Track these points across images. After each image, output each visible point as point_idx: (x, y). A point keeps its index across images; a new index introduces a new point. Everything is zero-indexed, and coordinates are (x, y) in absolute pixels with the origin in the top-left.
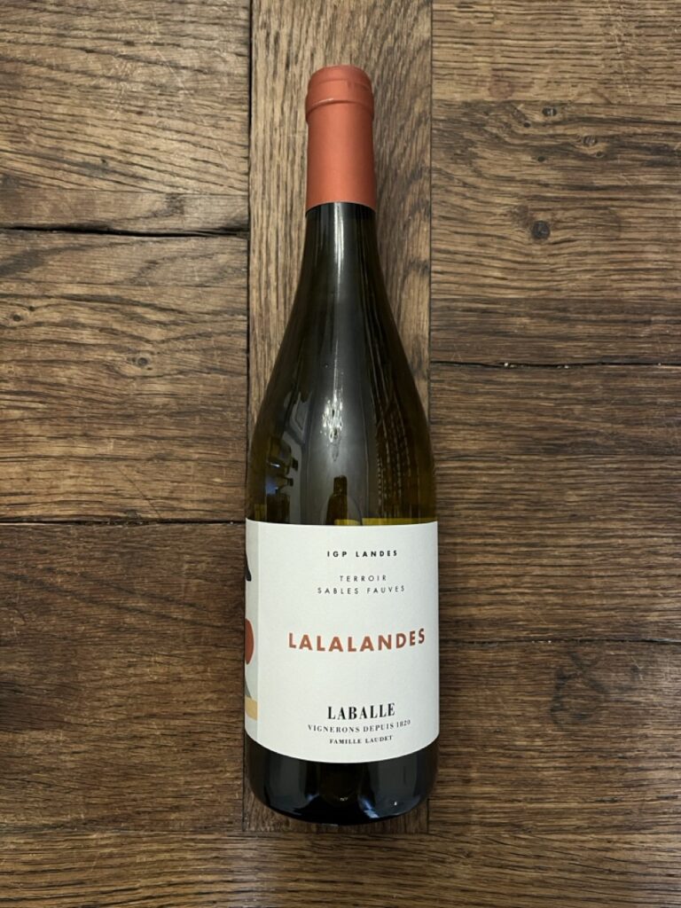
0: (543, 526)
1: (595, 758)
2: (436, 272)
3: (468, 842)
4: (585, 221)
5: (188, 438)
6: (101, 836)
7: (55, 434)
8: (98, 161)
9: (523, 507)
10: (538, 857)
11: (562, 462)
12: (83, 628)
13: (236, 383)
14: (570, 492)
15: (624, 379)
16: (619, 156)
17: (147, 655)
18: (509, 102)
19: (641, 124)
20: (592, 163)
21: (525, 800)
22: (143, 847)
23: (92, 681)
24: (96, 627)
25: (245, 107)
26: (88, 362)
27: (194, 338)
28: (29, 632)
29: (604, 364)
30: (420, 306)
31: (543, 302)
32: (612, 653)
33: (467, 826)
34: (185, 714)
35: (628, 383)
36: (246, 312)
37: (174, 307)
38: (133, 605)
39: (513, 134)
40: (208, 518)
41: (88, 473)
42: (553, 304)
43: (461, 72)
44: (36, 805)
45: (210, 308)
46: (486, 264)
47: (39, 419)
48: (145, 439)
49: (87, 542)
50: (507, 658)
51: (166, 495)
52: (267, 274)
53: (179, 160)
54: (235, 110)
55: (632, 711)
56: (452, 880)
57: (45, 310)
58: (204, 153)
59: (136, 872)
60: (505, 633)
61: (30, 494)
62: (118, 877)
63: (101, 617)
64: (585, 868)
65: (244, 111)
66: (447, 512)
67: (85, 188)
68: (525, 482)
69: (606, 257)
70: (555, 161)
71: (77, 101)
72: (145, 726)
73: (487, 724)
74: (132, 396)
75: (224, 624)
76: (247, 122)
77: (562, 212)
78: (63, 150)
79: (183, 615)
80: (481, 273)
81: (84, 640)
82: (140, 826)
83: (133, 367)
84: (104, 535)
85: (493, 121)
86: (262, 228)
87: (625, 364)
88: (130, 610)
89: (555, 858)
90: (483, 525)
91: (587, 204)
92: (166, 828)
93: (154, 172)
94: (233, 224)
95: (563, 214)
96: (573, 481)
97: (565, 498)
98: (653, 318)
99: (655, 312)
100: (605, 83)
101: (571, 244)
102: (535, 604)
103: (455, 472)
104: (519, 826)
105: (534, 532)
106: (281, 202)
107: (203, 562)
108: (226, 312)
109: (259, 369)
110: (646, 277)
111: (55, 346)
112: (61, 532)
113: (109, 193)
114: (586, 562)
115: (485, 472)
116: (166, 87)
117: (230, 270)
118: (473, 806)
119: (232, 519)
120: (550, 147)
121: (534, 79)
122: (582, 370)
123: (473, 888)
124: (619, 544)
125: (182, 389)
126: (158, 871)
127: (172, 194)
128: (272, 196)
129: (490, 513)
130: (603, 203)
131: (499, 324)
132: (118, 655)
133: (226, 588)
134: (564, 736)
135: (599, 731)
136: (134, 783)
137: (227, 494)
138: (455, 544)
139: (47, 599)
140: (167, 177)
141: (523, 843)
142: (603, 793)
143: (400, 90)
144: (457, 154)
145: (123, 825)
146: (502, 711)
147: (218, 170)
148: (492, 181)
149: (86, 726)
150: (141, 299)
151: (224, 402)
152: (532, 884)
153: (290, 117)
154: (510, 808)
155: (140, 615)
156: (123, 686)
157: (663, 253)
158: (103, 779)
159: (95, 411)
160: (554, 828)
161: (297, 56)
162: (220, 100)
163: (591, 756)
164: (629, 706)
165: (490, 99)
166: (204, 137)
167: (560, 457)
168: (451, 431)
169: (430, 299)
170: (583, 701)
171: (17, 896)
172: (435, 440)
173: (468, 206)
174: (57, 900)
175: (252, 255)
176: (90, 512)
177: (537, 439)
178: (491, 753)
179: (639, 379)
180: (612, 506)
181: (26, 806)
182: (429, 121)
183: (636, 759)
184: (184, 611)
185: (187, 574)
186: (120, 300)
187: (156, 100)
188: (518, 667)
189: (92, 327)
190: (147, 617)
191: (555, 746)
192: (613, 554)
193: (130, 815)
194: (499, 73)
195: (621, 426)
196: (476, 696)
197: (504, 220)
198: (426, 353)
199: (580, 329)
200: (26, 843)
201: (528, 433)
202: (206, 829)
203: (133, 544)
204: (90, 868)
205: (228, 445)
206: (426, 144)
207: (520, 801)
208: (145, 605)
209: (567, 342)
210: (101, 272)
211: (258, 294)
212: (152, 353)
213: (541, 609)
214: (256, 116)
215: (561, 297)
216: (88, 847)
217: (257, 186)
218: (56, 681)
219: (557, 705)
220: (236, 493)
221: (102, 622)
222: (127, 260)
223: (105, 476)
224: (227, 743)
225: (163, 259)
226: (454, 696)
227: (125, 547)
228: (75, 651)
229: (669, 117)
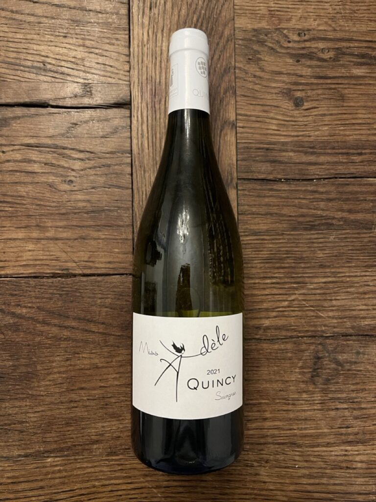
0: (304, 271)
1: (337, 403)
2: (240, 127)
3: (266, 454)
4: (324, 96)
5: (98, 226)
6: (53, 460)
7: (20, 226)
8: (41, 65)
9: (293, 261)
10: (306, 461)
11: (313, 235)
12: (39, 339)
13: (125, 194)
14: (319, 252)
15: (347, 186)
16: (341, 59)
17: (78, 353)
18: (279, 29)
19: (353, 42)
20: (326, 63)
21: (298, 429)
22: (78, 465)
23: (45, 369)
24: (47, 338)
25: (127, 32)
26: (38, 183)
27: (100, 168)
28: (8, 342)
29: (336, 178)
30: (231, 147)
31: (301, 143)
32: (345, 343)
33: (265, 445)
34: (100, 387)
35: (350, 188)
36: (130, 152)
37: (88, 150)
38: (69, 324)
39: (281, 47)
40: (111, 272)
41: (40, 248)
42: (306, 144)
43: (251, 12)
44: (14, 444)
45: (110, 150)
46: (268, 122)
47: (10, 217)
48: (73, 227)
49: (40, 288)
50: (285, 348)
51: (86, 259)
52: (142, 130)
53: (88, 64)
54: (121, 34)
55: (358, 376)
56: (258, 477)
57: (11, 153)
58: (103, 60)
59: (74, 480)
60: (284, 333)
61: (5, 261)
62: (63, 483)
63: (50, 332)
64: (333, 466)
65: (126, 35)
66: (249, 265)
67: (33, 81)
68: (293, 247)
69: (335, 117)
70: (306, 62)
71: (28, 31)
72: (79, 395)
73: (275, 386)
74: (64, 202)
75: (122, 333)
76: (128, 41)
77: (311, 91)
78: (20, 59)
79: (98, 329)
80: (266, 127)
81: (40, 346)
82: (76, 453)
83: (65, 185)
84: (51, 284)
85: (270, 40)
86: (138, 103)
87: (348, 178)
88: (66, 327)
89: (316, 462)
90: (270, 272)
91: (324, 86)
92: (91, 454)
93: (75, 71)
94: (121, 101)
95: (311, 93)
96: (321, 245)
97: (315, 255)
98: (363, 151)
99: (364, 148)
100: (332, 19)
101: (316, 110)
102: (301, 316)
103: (253, 242)
104: (295, 444)
105: (299, 275)
106: (149, 89)
107: (109, 298)
108: (118, 152)
109: (140, 185)
110: (359, 128)
111: (18, 174)
112: (25, 283)
113: (48, 83)
114: (328, 291)
115: (270, 242)
116: (80, 22)
117: (120, 128)
118: (269, 434)
119: (125, 272)
120: (302, 54)
121: (292, 16)
122: (324, 182)
123: (270, 480)
124: (348, 282)
125: (94, 198)
126: (87, 479)
127: (85, 83)
128: (143, 84)
129: (274, 265)
130: (333, 86)
131: (276, 156)
132: (61, 354)
133: (122, 313)
134: (319, 391)
135: (339, 388)
136: (72, 428)
137: (122, 258)
138: (255, 283)
139: (17, 322)
140: (82, 74)
141: (297, 453)
142: (342, 423)
143: (216, 21)
144: (249, 59)
145: (66, 453)
146: (283, 379)
147: (112, 69)
148: (270, 74)
149: (42, 396)
150: (69, 146)
151: (119, 205)
152: (304, 477)
153: (153, 38)
154: (290, 433)
155: (73, 330)
156: (64, 372)
157: (368, 114)
158: (53, 427)
159: (43, 211)
160: (315, 444)
161: (156, 3)
162: (111, 29)
163: (335, 402)
164: (354, 372)
165: (268, 27)
166: (103, 50)
167: (313, 232)
168: (250, 219)
169: (237, 143)
170: (329, 371)
171: (5, 497)
172: (241, 224)
173: (257, 89)
174: (28, 499)
175: (133, 118)
176: (41, 271)
177: (299, 222)
178: (278, 403)
179: (356, 186)
180: (342, 259)
181: (8, 444)
182: (233, 40)
183: (360, 402)
184: (98, 327)
185: (99, 305)
186: (56, 147)
187: (75, 29)
188: (292, 352)
189: (40, 162)
190: (77, 331)
191: (313, 397)
192: (344, 287)
193: (70, 447)
194: (273, 13)
195: (347, 213)
196: (268, 370)
197: (278, 97)
198: (235, 174)
199: (322, 159)
200: (9, 466)
201: (294, 218)
202: (115, 454)
203: (67, 289)
204: (47, 479)
205: (122, 230)
206: (232, 53)
207: (295, 430)
208: (75, 324)
209: (314, 166)
210: (44, 130)
211: (137, 141)
212: (76, 177)
213: (304, 319)
214: (133, 38)
215: (311, 140)
216: (46, 467)
217: (135, 79)
218: (25, 370)
219: (315, 374)
220: (127, 257)
221: (50, 335)
222: (60, 123)
223: (49, 250)
224: (125, 403)
225: (81, 122)
226: (256, 371)
227: (63, 291)
228: (34, 352)
229: (368, 38)
